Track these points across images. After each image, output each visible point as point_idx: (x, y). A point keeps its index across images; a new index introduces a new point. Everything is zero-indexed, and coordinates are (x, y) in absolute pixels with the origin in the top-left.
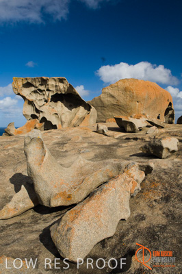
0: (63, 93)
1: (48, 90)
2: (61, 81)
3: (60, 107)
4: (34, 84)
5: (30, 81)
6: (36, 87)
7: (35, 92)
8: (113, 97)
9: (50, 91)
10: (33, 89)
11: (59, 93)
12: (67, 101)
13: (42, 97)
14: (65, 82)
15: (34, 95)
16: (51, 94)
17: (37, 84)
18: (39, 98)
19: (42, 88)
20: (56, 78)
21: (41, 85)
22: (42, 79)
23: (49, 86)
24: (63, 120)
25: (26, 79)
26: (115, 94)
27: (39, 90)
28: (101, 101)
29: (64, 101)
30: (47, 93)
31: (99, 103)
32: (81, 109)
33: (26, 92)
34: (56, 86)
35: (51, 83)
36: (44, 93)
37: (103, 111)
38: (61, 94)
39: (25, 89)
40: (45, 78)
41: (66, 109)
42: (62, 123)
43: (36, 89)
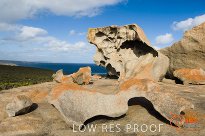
0: (132, 40)
1: (119, 38)
2: (131, 27)
4: (105, 32)
5: (101, 31)
6: (107, 36)
7: (107, 40)
8: (196, 41)
9: (121, 38)
10: (105, 37)
11: (129, 40)
12: (136, 48)
13: (113, 45)
14: (134, 28)
15: (106, 43)
16: (123, 41)
17: (108, 33)
18: (110, 46)
19: (112, 36)
20: (127, 25)
21: (111, 33)
22: (110, 27)
23: (120, 34)
24: (128, 67)
25: (98, 29)
26: (199, 38)
27: (110, 38)
28: (182, 47)
29: (135, 48)
30: (119, 40)
31: (179, 49)
33: (99, 40)
34: (127, 33)
35: (122, 31)
36: (115, 40)
38: (131, 41)
39: (99, 38)
40: (112, 26)
41: (134, 56)
42: (126, 70)
43: (107, 37)
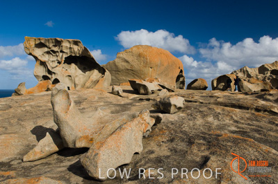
0: (78, 55)
1: (62, 51)
2: (76, 43)
3: (73, 69)
4: (48, 44)
5: (43, 41)
6: (50, 48)
7: (48, 53)
8: (127, 62)
9: (64, 52)
10: (46, 49)
11: (73, 55)
12: (80, 64)
13: (55, 59)
14: (79, 44)
15: (47, 56)
16: (65, 56)
17: (51, 45)
18: (51, 59)
19: (56, 49)
20: (70, 40)
21: (55, 46)
22: (56, 40)
23: (63, 48)
24: (77, 82)
25: (39, 39)
26: (130, 59)
27: (53, 51)
28: (116, 65)
29: (78, 63)
30: (61, 54)
31: (114, 67)
32: (96, 72)
33: (38, 52)
34: (70, 48)
35: (65, 44)
36: (58, 54)
37: (117, 75)
38: (76, 56)
39: (37, 49)
40: (59, 39)
41: (80, 71)
42: (75, 85)
43: (49, 50)
